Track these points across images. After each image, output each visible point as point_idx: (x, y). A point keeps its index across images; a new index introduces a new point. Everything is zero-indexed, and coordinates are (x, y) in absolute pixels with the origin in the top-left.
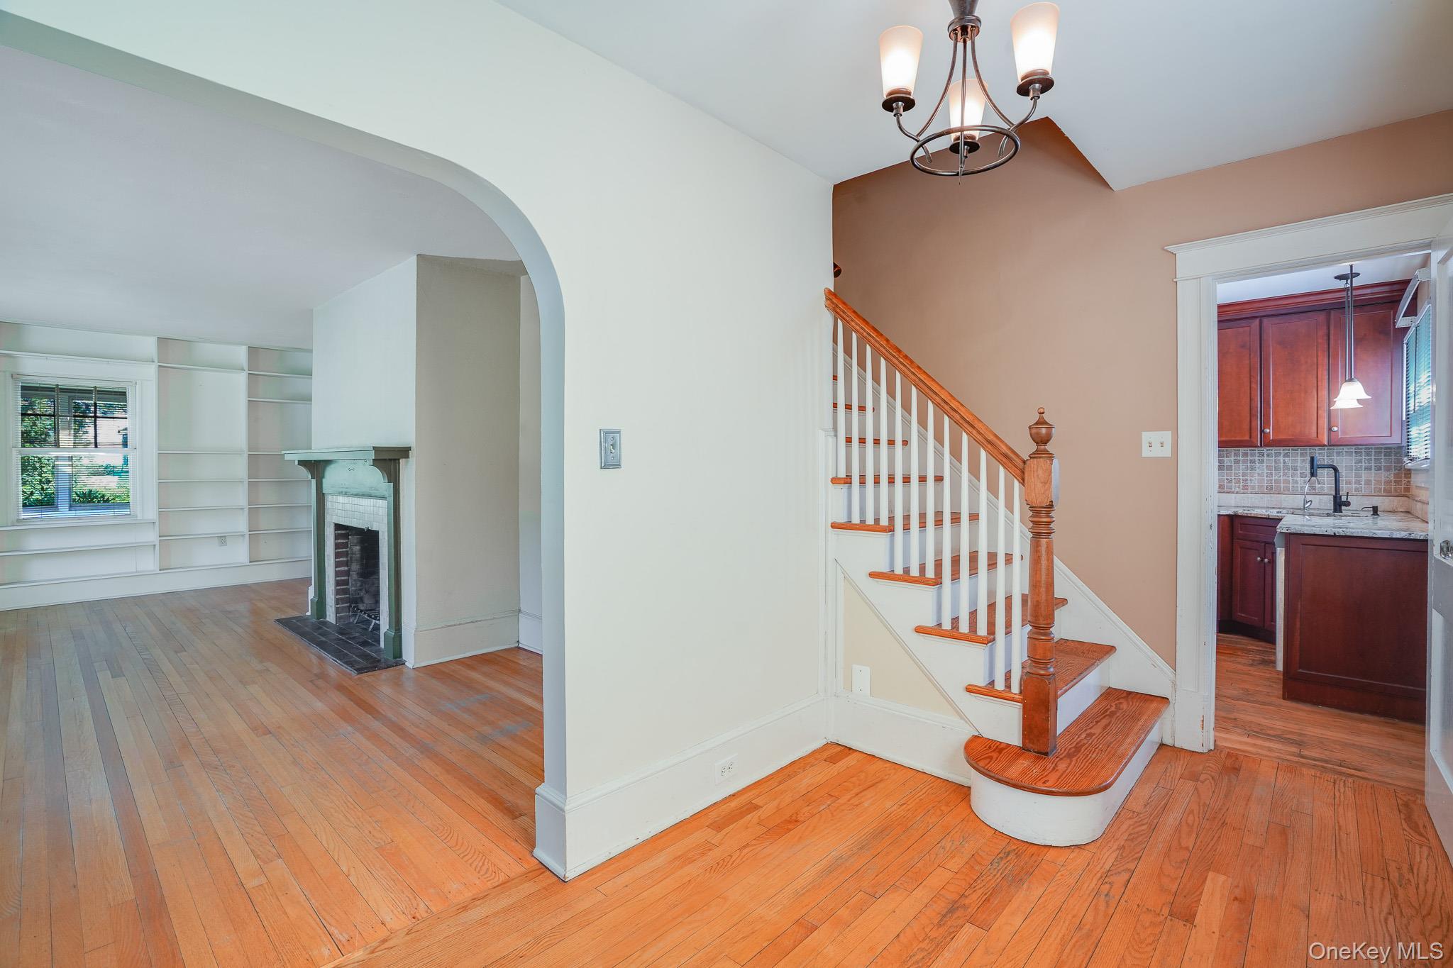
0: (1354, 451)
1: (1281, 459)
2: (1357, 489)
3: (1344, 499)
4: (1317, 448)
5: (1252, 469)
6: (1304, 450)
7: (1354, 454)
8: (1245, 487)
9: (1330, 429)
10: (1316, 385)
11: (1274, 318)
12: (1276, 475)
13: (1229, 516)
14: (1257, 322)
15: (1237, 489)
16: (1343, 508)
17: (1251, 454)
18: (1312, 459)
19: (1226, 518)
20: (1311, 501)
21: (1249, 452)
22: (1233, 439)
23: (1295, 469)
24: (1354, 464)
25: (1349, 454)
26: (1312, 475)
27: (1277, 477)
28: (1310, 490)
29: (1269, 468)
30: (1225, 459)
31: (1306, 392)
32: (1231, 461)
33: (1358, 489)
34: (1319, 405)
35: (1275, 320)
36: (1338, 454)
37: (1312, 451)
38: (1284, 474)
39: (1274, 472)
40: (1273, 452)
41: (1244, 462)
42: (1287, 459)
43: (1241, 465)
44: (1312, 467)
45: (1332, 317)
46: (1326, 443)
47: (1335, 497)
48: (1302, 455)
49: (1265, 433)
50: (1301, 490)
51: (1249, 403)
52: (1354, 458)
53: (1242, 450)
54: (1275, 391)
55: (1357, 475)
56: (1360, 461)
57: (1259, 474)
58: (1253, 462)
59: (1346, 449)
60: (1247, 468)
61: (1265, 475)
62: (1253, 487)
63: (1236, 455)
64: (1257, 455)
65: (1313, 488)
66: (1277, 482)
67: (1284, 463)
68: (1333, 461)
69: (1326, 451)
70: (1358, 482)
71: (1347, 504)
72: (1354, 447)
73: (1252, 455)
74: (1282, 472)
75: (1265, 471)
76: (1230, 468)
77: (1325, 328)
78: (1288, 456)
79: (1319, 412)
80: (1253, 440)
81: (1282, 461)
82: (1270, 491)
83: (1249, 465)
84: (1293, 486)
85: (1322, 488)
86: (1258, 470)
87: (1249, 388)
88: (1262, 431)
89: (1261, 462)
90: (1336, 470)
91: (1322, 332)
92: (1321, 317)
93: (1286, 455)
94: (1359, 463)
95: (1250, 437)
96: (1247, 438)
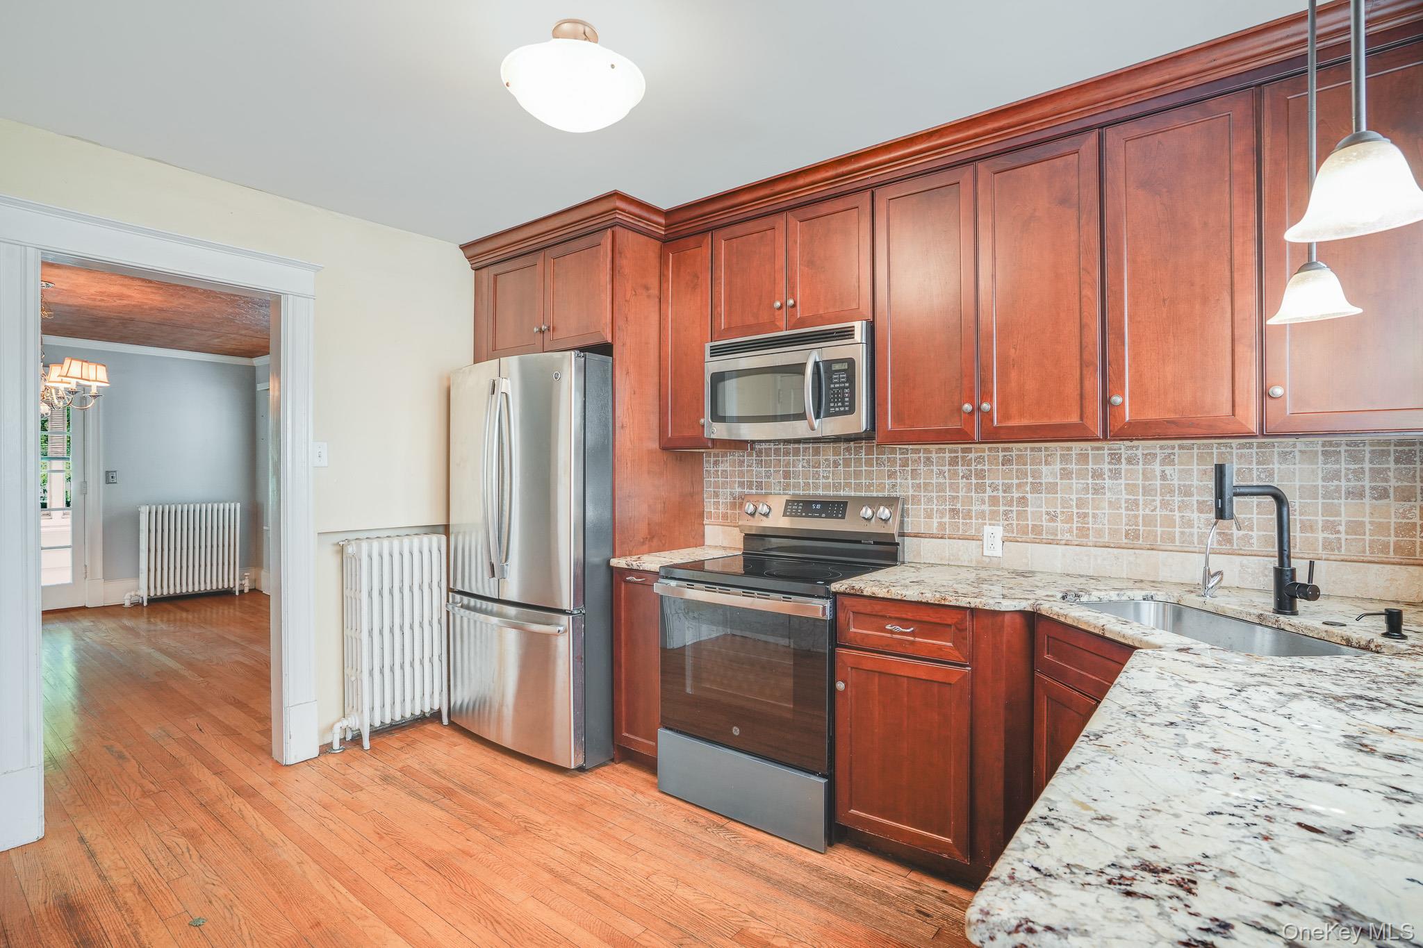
0: (1320, 449)
1: (1157, 467)
2: (1327, 545)
3: (1302, 578)
4: (1235, 442)
5: (1096, 491)
6: (1207, 446)
7: (1321, 458)
8: (1083, 532)
9: (1264, 394)
10: (1228, 281)
11: (1128, 125)
12: (1145, 505)
13: (1022, 613)
14: (1092, 138)
15: (1067, 536)
16: (1301, 604)
17: (1095, 457)
18: (1220, 471)
19: (1018, 619)
20: (1220, 573)
21: (1090, 452)
22: (1045, 421)
23: (1186, 491)
24: (1320, 483)
25: (1309, 456)
26: (1221, 514)
27: (1147, 512)
28: (1219, 543)
29: (1131, 489)
30: (1044, 468)
31: (1205, 300)
32: (1053, 474)
33: (1330, 543)
34: (1236, 333)
35: (1133, 129)
36: (1284, 456)
37: (1223, 449)
38: (1165, 504)
39: (1141, 497)
40: (1139, 453)
41: (1081, 475)
42: (1168, 470)
43: (1074, 481)
44: (1220, 493)
45: (1267, 101)
46: (1254, 427)
47: (1279, 573)
48: (1201, 459)
49: (1112, 406)
50: (1201, 542)
51: (1077, 334)
52: (1320, 465)
53: (1077, 447)
54: (1135, 303)
55: (1329, 510)
56: (1336, 475)
57: (1110, 502)
58: (1097, 475)
59: (1301, 444)
60: (1086, 490)
61: (1123, 505)
62: (1099, 533)
63: (1065, 459)
64: (1107, 459)
65: (1226, 538)
66: (1149, 521)
67: (1164, 476)
68: (1271, 474)
69: (1255, 450)
70: (1331, 527)
71: (1311, 593)
72: (1320, 440)
73: (1098, 459)
74: (1158, 498)
75: (1124, 496)
76: (1052, 488)
77: (1250, 133)
78: (1172, 463)
79: (1238, 349)
80: (1088, 423)
81: (1158, 473)
82: (1133, 540)
83: (1090, 481)
84: (1182, 533)
85: (1247, 539)
86: (1108, 495)
87: (1077, 298)
88: (1106, 402)
89: (1116, 474)
90: (1280, 500)
91: (1242, 145)
92: (1238, 108)
93: (1168, 460)
94: (1332, 479)
95: (1082, 418)
96: (1074, 419)
